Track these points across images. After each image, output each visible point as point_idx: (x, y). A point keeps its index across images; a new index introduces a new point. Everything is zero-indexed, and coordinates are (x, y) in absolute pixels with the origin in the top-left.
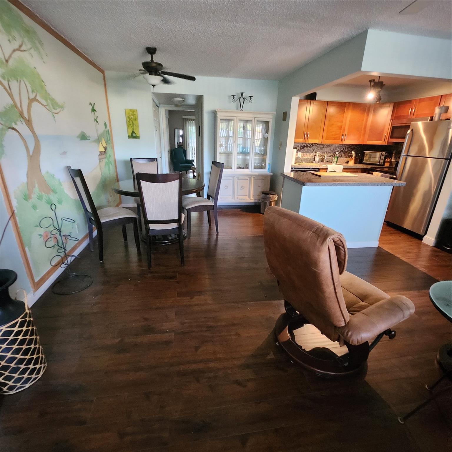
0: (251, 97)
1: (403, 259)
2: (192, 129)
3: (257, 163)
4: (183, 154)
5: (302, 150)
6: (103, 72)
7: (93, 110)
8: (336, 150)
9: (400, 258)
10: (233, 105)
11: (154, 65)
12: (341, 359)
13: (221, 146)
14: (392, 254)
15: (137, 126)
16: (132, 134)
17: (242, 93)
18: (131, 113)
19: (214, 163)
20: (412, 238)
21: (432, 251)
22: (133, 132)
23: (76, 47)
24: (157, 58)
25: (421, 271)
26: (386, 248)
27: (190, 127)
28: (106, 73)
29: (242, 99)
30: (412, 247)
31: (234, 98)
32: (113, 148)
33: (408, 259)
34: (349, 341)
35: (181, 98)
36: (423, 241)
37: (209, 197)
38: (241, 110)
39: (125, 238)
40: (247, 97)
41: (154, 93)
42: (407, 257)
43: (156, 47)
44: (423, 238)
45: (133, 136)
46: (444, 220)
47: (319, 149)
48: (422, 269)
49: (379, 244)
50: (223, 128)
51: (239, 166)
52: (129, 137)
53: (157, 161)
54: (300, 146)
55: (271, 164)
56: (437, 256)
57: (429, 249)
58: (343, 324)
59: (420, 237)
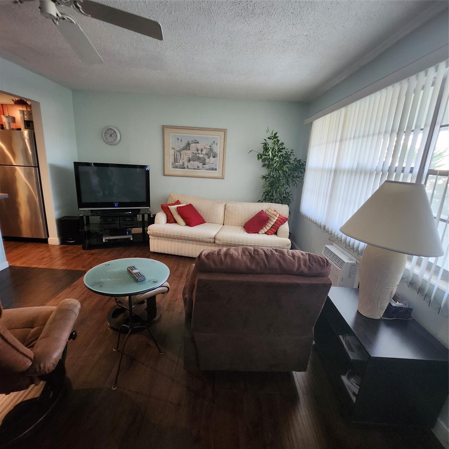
1: (41, 266)
9: (39, 267)
12: (42, 396)
14: (29, 267)
20: (39, 244)
21: (61, 248)
25: (62, 270)
26: (18, 264)
30: (43, 252)
33: (46, 264)
34: (46, 373)
36: (49, 244)
42: (44, 264)
44: (48, 240)
46: (58, 219)
48: (62, 268)
49: (9, 263)
56: (67, 251)
57: (58, 247)
58: (30, 363)
59: (45, 241)
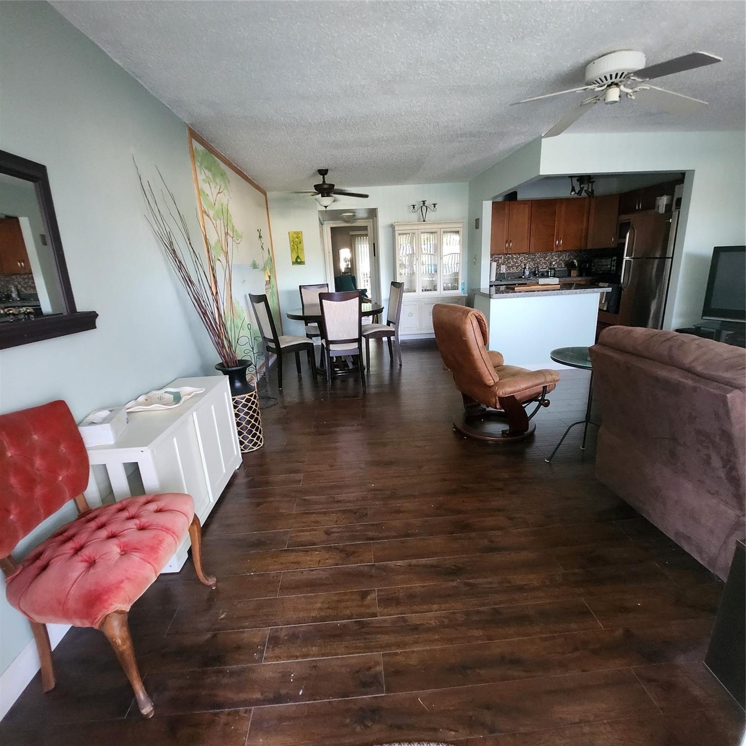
0: (435, 205)
2: (363, 249)
3: (447, 283)
4: (352, 283)
5: (506, 262)
6: (265, 194)
7: (260, 237)
8: (552, 260)
10: (414, 217)
11: (326, 186)
13: (403, 265)
15: (302, 250)
16: (296, 259)
17: (424, 202)
18: (295, 235)
19: (394, 284)
22: (298, 257)
23: (247, 175)
24: (329, 179)
27: (360, 246)
28: (268, 194)
29: (424, 208)
31: (414, 208)
32: (275, 277)
35: (351, 212)
37: (389, 323)
38: (424, 221)
39: (299, 371)
40: (430, 205)
41: (319, 211)
43: (328, 168)
45: (298, 261)
47: (530, 260)
50: (403, 244)
51: (425, 288)
52: (293, 263)
53: (328, 287)
54: (503, 257)
55: (466, 283)
